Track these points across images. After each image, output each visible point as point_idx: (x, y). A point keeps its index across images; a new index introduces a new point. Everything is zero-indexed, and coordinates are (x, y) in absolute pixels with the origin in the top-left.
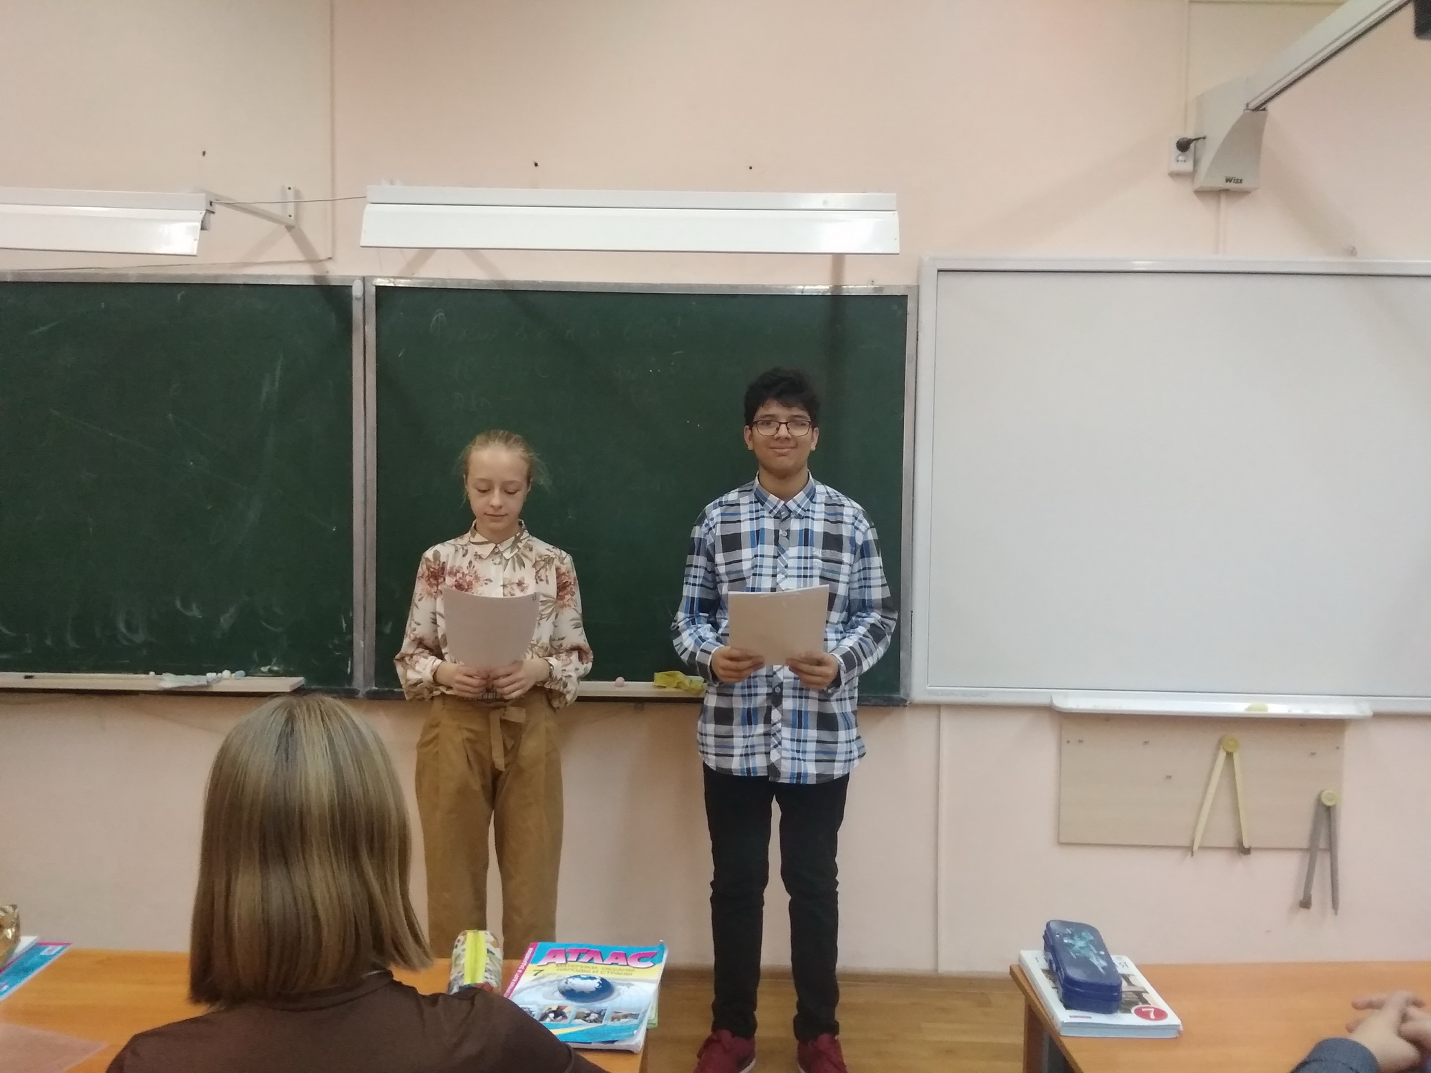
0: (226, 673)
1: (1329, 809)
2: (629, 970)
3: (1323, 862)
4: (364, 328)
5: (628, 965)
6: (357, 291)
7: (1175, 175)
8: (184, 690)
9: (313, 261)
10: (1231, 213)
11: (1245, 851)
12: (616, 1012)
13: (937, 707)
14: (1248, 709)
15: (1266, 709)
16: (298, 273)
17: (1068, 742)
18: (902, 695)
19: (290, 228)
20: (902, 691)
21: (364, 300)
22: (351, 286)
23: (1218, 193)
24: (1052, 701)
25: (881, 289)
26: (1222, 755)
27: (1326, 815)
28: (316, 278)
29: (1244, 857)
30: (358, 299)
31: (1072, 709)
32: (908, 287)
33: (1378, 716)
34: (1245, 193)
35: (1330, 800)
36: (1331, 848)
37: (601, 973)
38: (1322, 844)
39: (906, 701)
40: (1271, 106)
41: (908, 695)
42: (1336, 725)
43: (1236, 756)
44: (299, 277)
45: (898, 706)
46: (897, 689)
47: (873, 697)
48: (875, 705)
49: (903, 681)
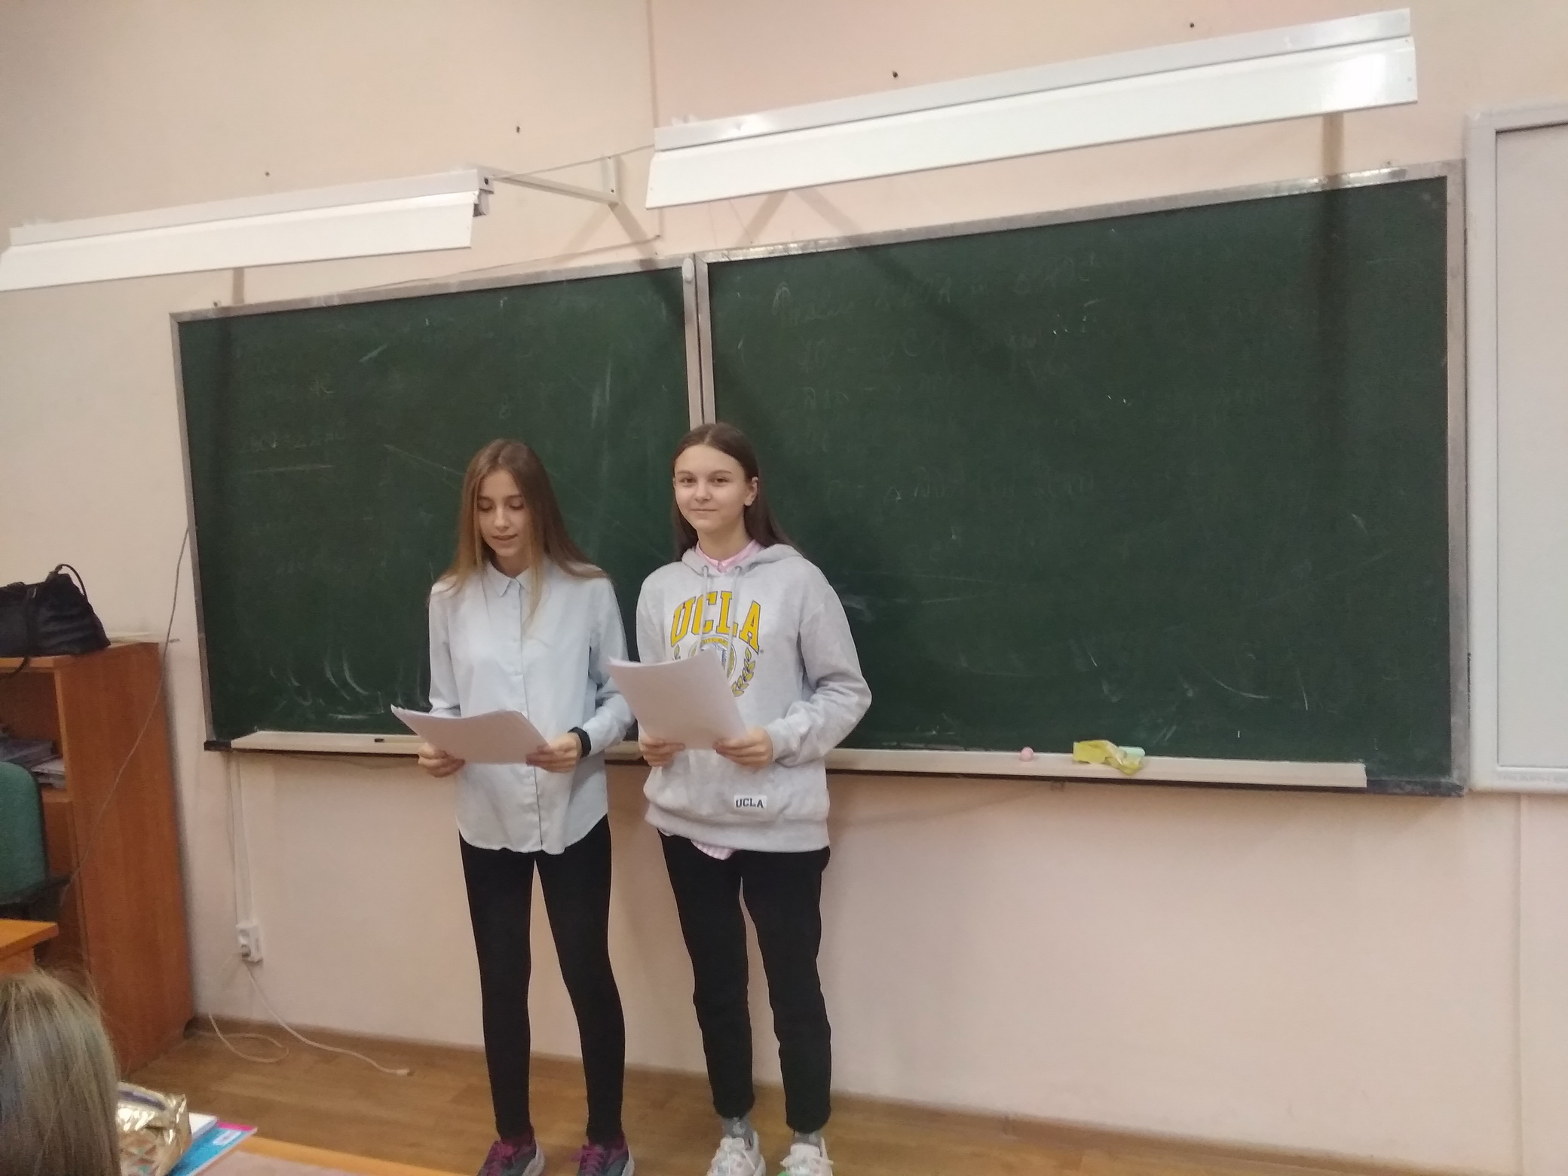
4: (698, 316)
6: (687, 273)
9: (640, 242)
13: (1515, 796)
16: (624, 259)
18: (1455, 778)
19: (613, 206)
20: (1455, 774)
21: (696, 283)
22: (681, 268)
25: (1403, 172)
28: (642, 262)
30: (689, 282)
32: (1447, 164)
39: (1460, 788)
41: (1465, 779)
44: (624, 264)
45: (1449, 795)
46: (1446, 770)
47: (1408, 783)
48: (1412, 794)
49: (1457, 758)
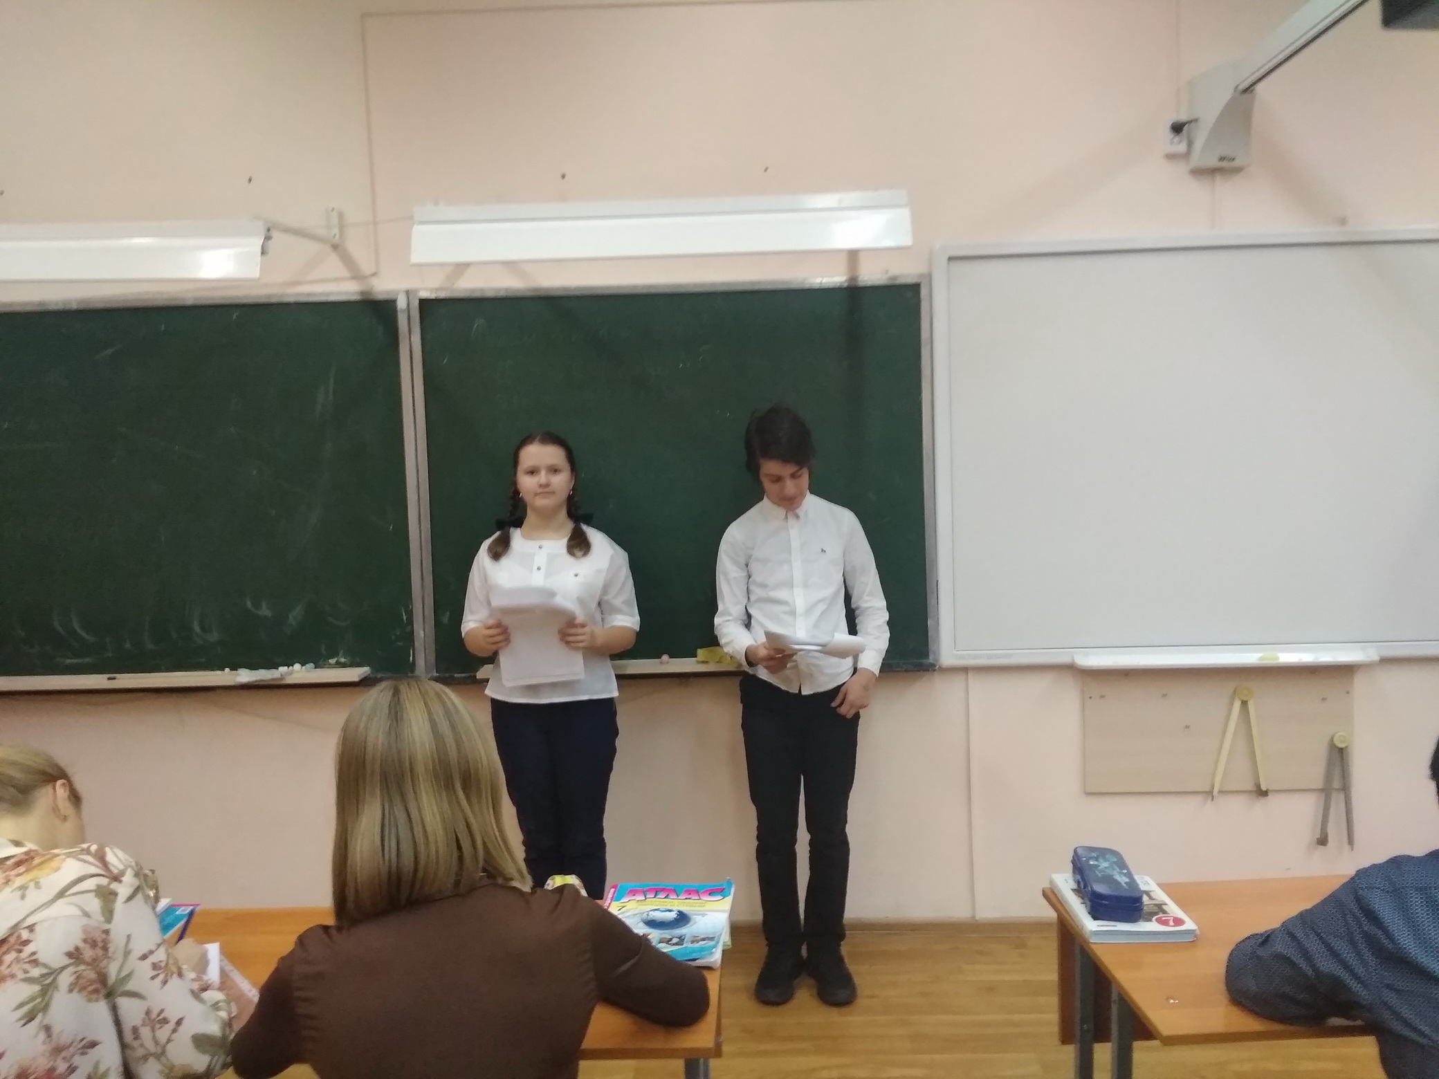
0: (297, 666)
1: (1341, 750)
2: (702, 903)
3: (1338, 801)
4: (409, 337)
5: (700, 899)
6: (401, 304)
7: (1171, 157)
8: (261, 683)
9: (357, 276)
10: (1225, 189)
11: (1262, 793)
12: (695, 937)
13: (965, 670)
14: (1261, 659)
15: (1278, 659)
16: (342, 288)
17: (1090, 698)
18: (931, 659)
19: (335, 247)
20: (931, 657)
21: (409, 312)
22: (396, 300)
23: (1212, 172)
24: (1073, 660)
25: (895, 278)
26: (1237, 704)
27: (1339, 756)
28: (362, 293)
29: (1263, 801)
30: (403, 311)
31: (1093, 666)
32: (921, 276)
33: (1386, 661)
34: (1237, 170)
35: (1341, 742)
36: (1345, 788)
37: (677, 906)
38: (1336, 784)
39: (935, 666)
40: (1260, 88)
41: (937, 660)
42: (1345, 671)
43: (1251, 704)
44: (344, 294)
45: (929, 670)
46: (927, 655)
47: (904, 664)
48: (906, 671)
49: (932, 647)
